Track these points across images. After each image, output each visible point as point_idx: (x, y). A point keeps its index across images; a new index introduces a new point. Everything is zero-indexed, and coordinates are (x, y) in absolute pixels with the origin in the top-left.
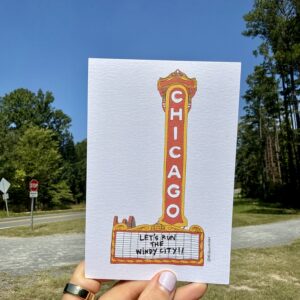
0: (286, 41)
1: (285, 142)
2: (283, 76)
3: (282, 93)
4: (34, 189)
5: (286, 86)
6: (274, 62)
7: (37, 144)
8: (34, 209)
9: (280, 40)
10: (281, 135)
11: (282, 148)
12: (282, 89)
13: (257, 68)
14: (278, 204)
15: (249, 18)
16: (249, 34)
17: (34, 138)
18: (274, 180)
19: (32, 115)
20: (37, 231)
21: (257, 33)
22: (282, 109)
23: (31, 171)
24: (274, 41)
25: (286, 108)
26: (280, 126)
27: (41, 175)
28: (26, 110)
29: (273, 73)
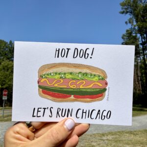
0: (143, 17)
1: (143, 71)
2: (141, 35)
3: (141, 44)
4: (5, 95)
5: (143, 40)
6: (136, 28)
7: (8, 70)
8: (5, 106)
9: (140, 16)
10: (141, 67)
11: (142, 74)
12: (141, 42)
13: (127, 31)
14: (140, 105)
15: (123, 5)
16: (123, 13)
17: (6, 66)
18: (138, 92)
19: (6, 54)
20: (6, 119)
21: (127, 12)
22: (141, 53)
23: (4, 85)
24: (136, 16)
25: (144, 52)
26: (141, 62)
27: (9, 87)
28: (3, 52)
29: (136, 33)
